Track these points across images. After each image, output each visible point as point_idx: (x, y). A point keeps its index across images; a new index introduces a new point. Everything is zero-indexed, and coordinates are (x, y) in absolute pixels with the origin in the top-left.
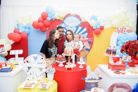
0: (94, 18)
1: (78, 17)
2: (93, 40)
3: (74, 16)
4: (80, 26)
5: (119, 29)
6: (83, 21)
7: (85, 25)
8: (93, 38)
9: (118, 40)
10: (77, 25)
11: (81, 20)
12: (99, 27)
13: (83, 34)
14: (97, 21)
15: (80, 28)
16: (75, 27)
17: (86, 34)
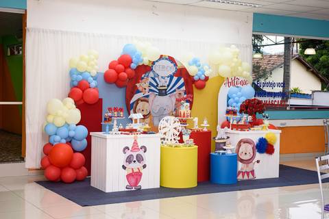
0: (195, 62)
1: (171, 59)
2: (193, 98)
3: (166, 59)
4: (175, 74)
5: (230, 81)
6: (179, 66)
7: (182, 73)
8: (193, 94)
9: (229, 98)
10: (171, 73)
11: (176, 65)
12: (203, 77)
13: (179, 88)
14: (199, 68)
15: (175, 79)
16: (168, 77)
17: (184, 88)
